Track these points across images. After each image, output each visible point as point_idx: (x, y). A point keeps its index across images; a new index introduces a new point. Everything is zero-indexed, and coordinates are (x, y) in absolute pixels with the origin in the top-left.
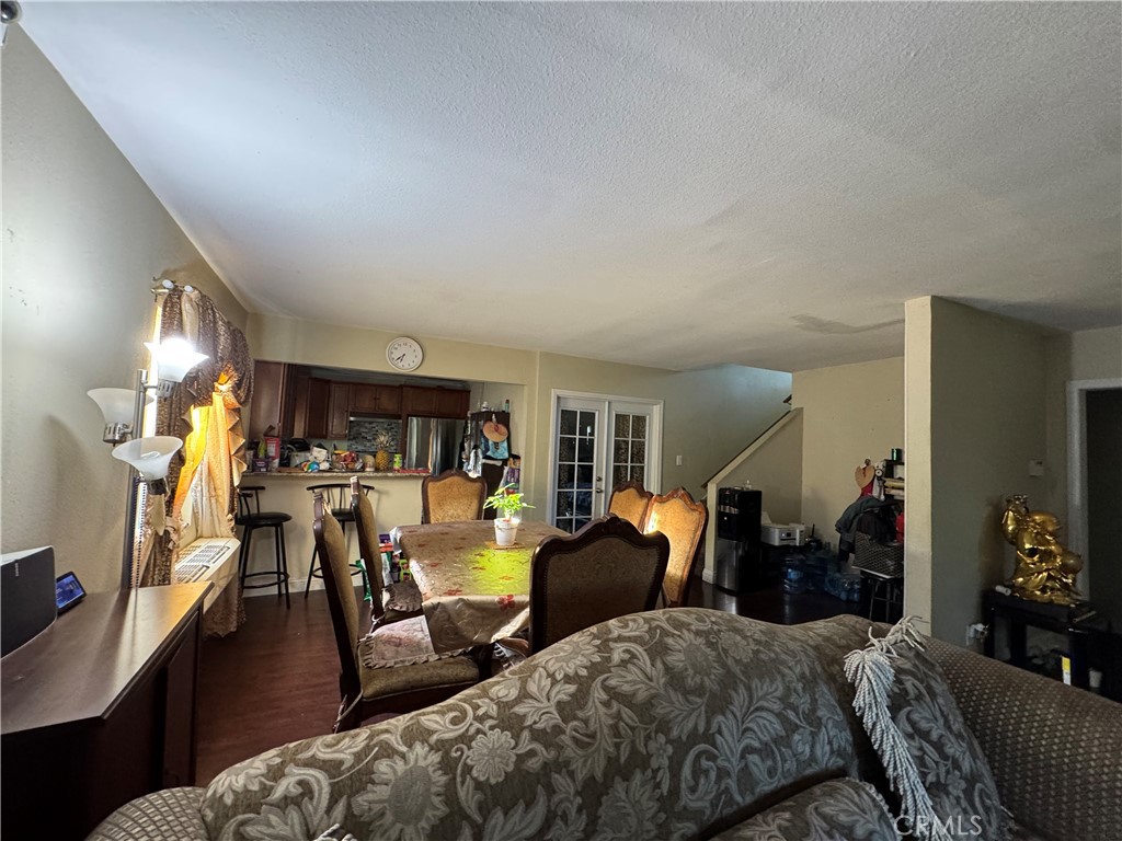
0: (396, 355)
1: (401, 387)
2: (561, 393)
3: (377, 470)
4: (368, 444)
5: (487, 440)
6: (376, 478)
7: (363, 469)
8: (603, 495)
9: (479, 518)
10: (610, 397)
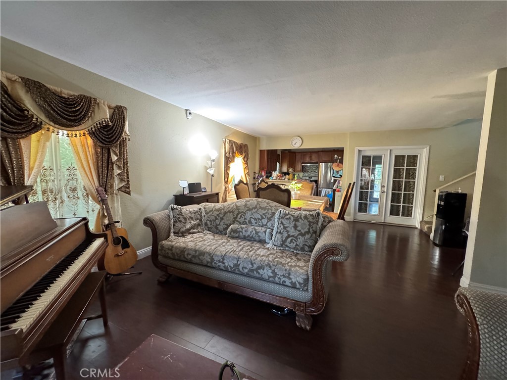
0: (294, 143)
1: (318, 152)
2: (360, 148)
3: (289, 179)
4: (309, 173)
5: (334, 170)
6: (288, 182)
7: (284, 179)
8: (385, 194)
9: (311, 195)
10: (391, 148)
